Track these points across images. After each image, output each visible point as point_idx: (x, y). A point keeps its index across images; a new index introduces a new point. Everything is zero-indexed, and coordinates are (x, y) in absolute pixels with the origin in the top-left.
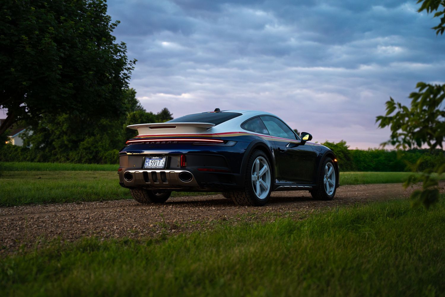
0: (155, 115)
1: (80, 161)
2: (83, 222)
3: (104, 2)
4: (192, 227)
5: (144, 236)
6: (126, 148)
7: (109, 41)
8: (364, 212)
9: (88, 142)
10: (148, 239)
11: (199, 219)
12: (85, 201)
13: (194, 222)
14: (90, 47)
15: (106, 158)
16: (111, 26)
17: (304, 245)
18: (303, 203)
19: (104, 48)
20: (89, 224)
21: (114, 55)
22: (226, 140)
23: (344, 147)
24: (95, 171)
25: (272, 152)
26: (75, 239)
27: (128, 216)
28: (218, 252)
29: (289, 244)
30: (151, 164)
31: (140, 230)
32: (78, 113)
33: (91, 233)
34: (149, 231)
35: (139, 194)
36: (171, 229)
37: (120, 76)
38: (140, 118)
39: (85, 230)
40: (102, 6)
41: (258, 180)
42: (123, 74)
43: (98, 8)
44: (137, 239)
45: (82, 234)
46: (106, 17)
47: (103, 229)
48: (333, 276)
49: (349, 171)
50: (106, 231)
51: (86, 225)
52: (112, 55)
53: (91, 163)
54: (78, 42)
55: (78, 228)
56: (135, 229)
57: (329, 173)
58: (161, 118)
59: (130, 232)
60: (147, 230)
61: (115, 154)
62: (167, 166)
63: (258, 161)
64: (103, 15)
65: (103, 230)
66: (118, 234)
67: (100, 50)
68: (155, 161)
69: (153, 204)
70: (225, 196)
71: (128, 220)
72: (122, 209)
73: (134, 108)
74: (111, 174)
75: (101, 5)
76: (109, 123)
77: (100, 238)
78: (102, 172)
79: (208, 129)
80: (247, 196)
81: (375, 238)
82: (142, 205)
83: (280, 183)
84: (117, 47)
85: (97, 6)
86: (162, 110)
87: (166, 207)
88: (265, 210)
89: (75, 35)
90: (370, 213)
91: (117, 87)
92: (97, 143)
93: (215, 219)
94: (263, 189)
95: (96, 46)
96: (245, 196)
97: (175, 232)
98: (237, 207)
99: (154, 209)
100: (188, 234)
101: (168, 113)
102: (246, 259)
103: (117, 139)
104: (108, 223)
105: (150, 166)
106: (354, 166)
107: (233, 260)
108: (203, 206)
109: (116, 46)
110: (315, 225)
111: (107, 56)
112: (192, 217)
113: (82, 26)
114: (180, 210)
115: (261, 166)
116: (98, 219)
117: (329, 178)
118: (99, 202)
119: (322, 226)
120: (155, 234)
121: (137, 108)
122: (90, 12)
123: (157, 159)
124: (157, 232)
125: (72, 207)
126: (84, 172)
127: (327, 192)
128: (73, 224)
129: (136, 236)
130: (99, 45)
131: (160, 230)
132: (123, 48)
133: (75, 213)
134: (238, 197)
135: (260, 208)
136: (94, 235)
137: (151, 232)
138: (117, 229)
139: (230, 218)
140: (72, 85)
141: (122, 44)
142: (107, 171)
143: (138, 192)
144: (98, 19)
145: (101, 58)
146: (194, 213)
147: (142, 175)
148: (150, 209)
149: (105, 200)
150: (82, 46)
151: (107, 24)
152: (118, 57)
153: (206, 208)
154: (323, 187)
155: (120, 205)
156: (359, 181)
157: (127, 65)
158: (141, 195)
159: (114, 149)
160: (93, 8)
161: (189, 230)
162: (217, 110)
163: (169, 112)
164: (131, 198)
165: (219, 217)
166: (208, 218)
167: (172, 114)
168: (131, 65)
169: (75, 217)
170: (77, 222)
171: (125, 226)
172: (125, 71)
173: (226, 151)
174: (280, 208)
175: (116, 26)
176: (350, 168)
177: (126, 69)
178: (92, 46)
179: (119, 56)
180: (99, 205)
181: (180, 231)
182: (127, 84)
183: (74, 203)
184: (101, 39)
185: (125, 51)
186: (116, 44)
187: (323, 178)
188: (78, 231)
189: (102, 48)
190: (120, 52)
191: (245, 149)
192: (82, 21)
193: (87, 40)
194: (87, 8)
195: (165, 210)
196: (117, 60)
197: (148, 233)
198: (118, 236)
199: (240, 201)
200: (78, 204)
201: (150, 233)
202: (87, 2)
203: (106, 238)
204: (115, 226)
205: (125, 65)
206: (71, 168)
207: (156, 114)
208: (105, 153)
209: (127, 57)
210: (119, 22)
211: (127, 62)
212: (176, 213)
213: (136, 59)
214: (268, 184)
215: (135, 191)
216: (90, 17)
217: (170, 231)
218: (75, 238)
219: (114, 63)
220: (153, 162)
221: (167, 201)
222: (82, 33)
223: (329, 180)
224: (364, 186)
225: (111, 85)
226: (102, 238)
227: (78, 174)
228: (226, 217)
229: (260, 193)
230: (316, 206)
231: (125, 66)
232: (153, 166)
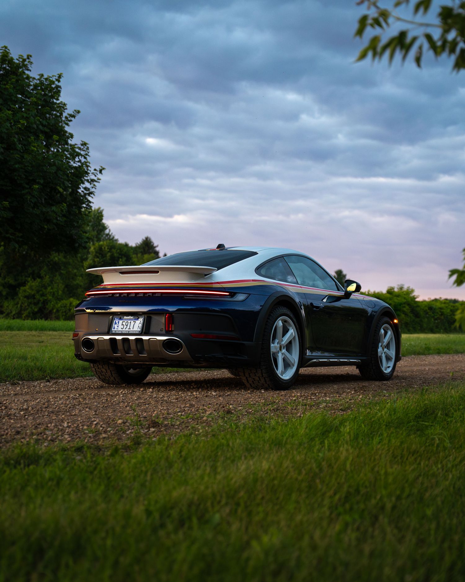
0: (131, 247)
1: (19, 315)
2: (18, 415)
3: (56, 83)
4: (180, 424)
5: (108, 438)
6: (85, 302)
7: (63, 140)
8: (435, 402)
9: (31, 288)
10: (113, 443)
11: (191, 410)
12: (24, 380)
13: (184, 415)
14: (35, 149)
15: (58, 311)
16: (66, 117)
17: (342, 457)
18: (346, 386)
19: (55, 150)
20: (28, 418)
21: (71, 161)
22: (233, 292)
23: (411, 297)
24: (41, 332)
25: (301, 309)
26: (5, 443)
27: (86, 406)
28: (214, 468)
29: (321, 455)
30: (122, 327)
31: (101, 428)
32: (17, 246)
33: (28, 434)
34: (115, 430)
35: (104, 370)
36: (149, 428)
37: (80, 191)
38: (109, 252)
39: (19, 430)
40: (54, 89)
41: (279, 351)
42: (83, 188)
43: (47, 91)
44: (98, 444)
45: (15, 435)
46: (59, 104)
47: (47, 426)
48: (383, 508)
49: (418, 333)
50: (52, 430)
51: (23, 421)
52: (67, 160)
53: (35, 319)
54: (17, 141)
55: (10, 426)
56: (95, 427)
57: (386, 341)
58: (141, 252)
59: (87, 432)
60: (113, 429)
61: (72, 305)
62: (146, 330)
63: (279, 323)
64: (55, 101)
65: (47, 429)
66: (69, 435)
67: (51, 153)
68: (127, 323)
69: (124, 385)
70: (232, 373)
71: (86, 412)
72: (78, 394)
73: (100, 236)
74: (65, 336)
75: (52, 87)
76: (64, 260)
77: (41, 443)
78: (51, 333)
79: (206, 275)
80: (264, 374)
81: (449, 445)
82: (108, 387)
83: (313, 355)
84: (75, 149)
85: (46, 88)
86: (143, 239)
87: (143, 391)
88: (289, 397)
89: (13, 131)
90: (444, 403)
91: (74, 207)
92: (46, 288)
93: (215, 410)
94: (287, 365)
95: (44, 147)
96: (261, 376)
97: (154, 432)
98: (249, 391)
99: (125, 393)
100: (174, 435)
101: (152, 244)
102: (256, 481)
103: (75, 283)
104: (55, 417)
105: (120, 329)
106: (425, 325)
107: (235, 482)
108: (198, 388)
109: (73, 147)
110: (361, 423)
111: (60, 162)
112: (181, 408)
113: (23, 117)
114: (163, 396)
115: (285, 331)
116: (42, 410)
117: (385, 348)
118: (45, 381)
119: (372, 424)
120: (124, 435)
121: (105, 237)
122: (35, 97)
123: (130, 320)
124: (128, 432)
125: (3, 391)
126: (24, 332)
127: (383, 369)
128: (3, 419)
129: (96, 439)
130: (48, 147)
131: (133, 429)
132: (84, 151)
133: (7, 401)
134: (250, 377)
135: (283, 393)
136: (34, 437)
137: (119, 432)
138: (69, 427)
139: (237, 410)
140: (8, 204)
141: (82, 145)
142: (58, 332)
143: (103, 367)
144: (47, 108)
145: (50, 165)
146: (184, 400)
147: (108, 342)
148: (119, 395)
149: (54, 379)
150: (23, 147)
151: (61, 114)
152: (76, 164)
153: (203, 393)
154: (377, 361)
155: (76, 387)
156: (431, 350)
157: (89, 175)
158: (107, 372)
159: (71, 297)
160: (40, 91)
161: (176, 429)
162: (221, 246)
163: (152, 242)
164: (92, 376)
165: (221, 407)
166: (204, 409)
167: (157, 246)
168: (95, 176)
169: (6, 407)
170: (9, 416)
171: (81, 423)
172: (87, 185)
173: (233, 308)
174: (312, 394)
175: (75, 118)
176: (419, 328)
177: (88, 181)
178: (38, 148)
179: (78, 162)
180: (44, 387)
181: (162, 431)
182: (90, 204)
183: (7, 383)
184: (51, 137)
185: (86, 154)
186: (73, 145)
187: (378, 347)
188: (9, 430)
189: (52, 149)
190: (79, 156)
191: (261, 306)
192: (23, 109)
193: (30, 138)
194: (32, 91)
195: (142, 396)
196: (75, 168)
197: (114, 434)
198: (69, 439)
199: (253, 382)
200: (13, 384)
201: (116, 433)
202: (31, 82)
203: (51, 441)
204: (66, 423)
205: (86, 175)
206: (5, 326)
207: (134, 245)
208: (57, 303)
209: (89, 163)
210: (79, 112)
211: (90, 171)
212: (157, 401)
213: (103, 167)
214: (295, 357)
215: (98, 366)
216: (36, 104)
217: (146, 431)
218: (5, 441)
219: (70, 172)
220: (124, 323)
221: (145, 381)
222: (23, 128)
223: (386, 350)
224: (439, 357)
225: (65, 205)
226: (44, 442)
227: (15, 335)
228: (231, 408)
229: (283, 370)
230: (365, 391)
231: (86, 177)
232: (124, 330)
